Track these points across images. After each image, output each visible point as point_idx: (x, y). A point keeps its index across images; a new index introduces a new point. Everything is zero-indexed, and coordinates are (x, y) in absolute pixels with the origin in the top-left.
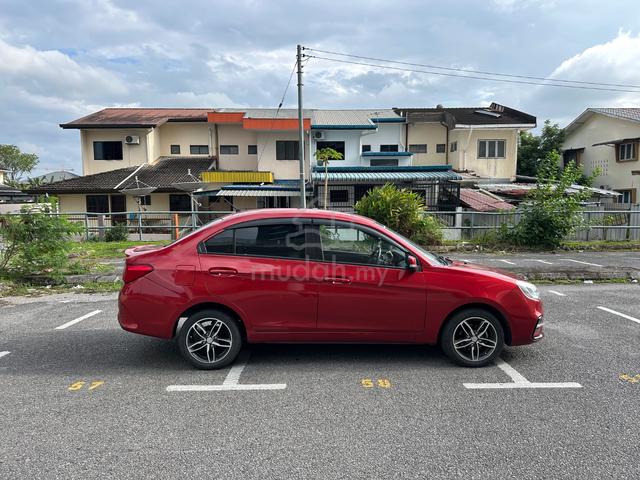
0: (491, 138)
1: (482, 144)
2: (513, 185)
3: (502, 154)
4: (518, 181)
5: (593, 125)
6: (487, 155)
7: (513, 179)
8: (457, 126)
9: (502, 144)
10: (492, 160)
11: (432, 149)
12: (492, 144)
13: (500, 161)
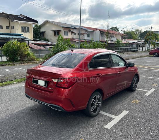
0: (25, 26)
1: (22, 27)
2: (33, 41)
3: (28, 32)
4: (34, 40)
5: (47, 25)
6: (24, 31)
7: (33, 40)
8: (15, 20)
9: (28, 28)
10: (26, 33)
11: (4, 27)
12: (25, 28)
13: (28, 33)
